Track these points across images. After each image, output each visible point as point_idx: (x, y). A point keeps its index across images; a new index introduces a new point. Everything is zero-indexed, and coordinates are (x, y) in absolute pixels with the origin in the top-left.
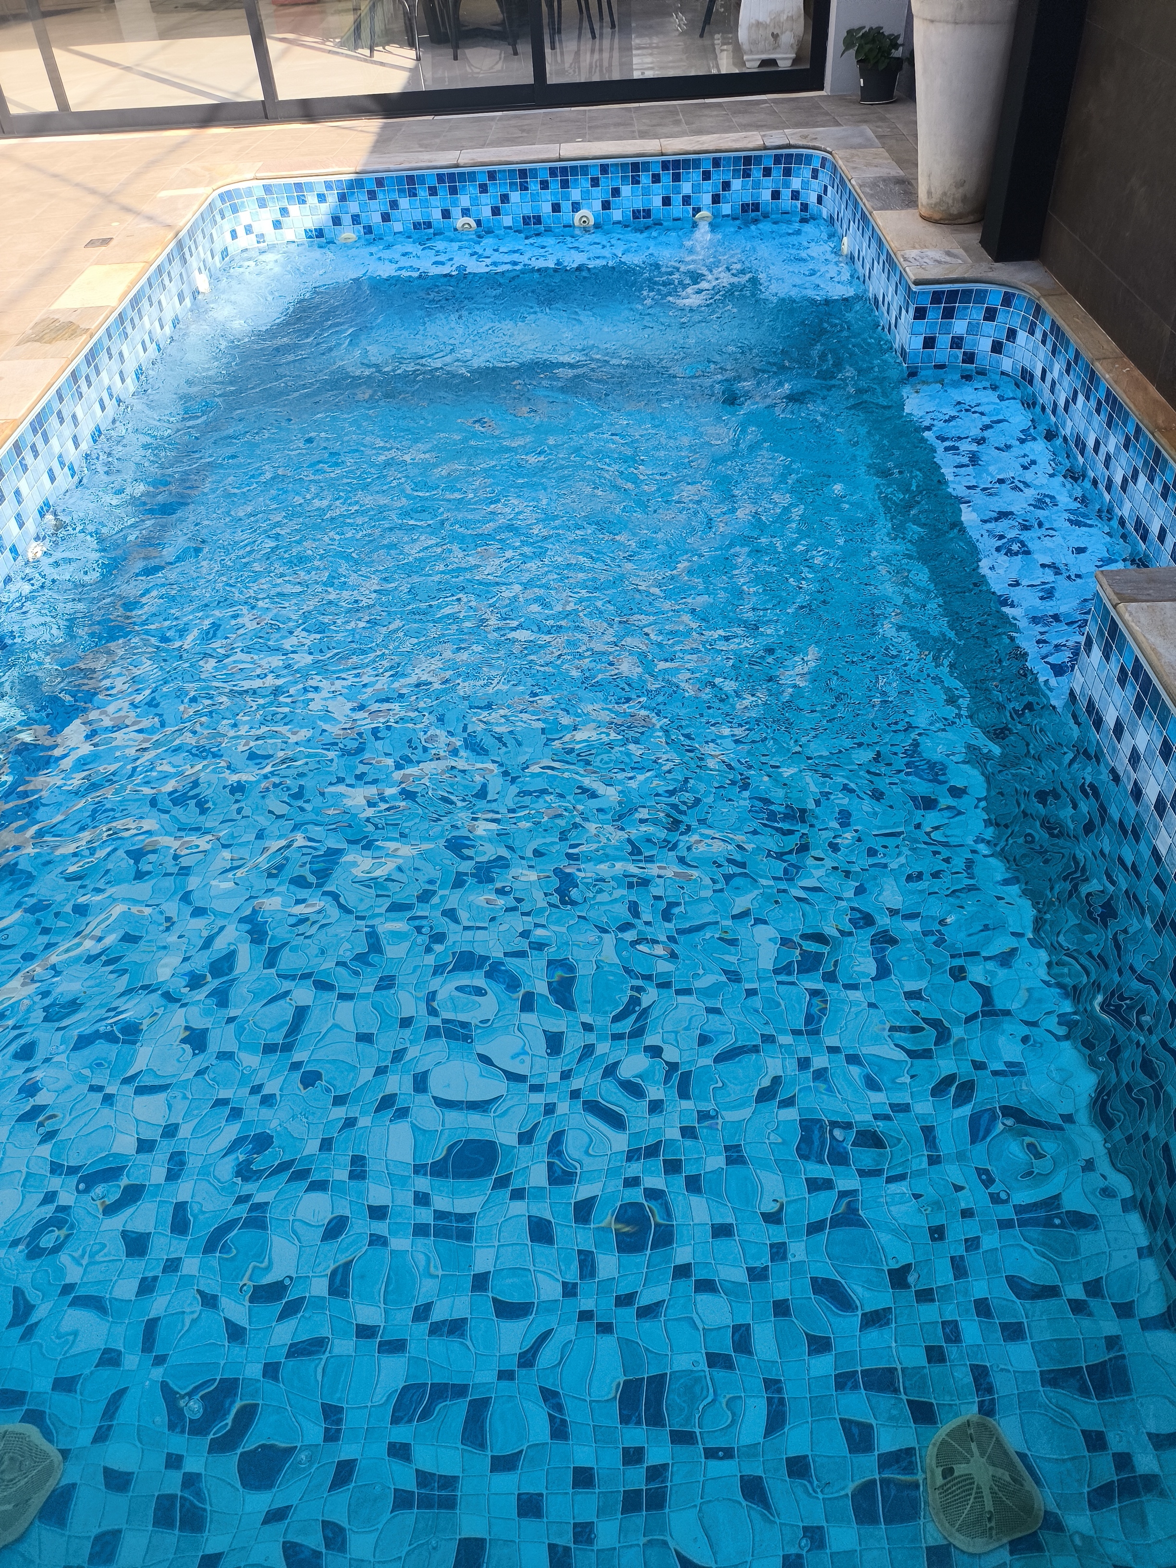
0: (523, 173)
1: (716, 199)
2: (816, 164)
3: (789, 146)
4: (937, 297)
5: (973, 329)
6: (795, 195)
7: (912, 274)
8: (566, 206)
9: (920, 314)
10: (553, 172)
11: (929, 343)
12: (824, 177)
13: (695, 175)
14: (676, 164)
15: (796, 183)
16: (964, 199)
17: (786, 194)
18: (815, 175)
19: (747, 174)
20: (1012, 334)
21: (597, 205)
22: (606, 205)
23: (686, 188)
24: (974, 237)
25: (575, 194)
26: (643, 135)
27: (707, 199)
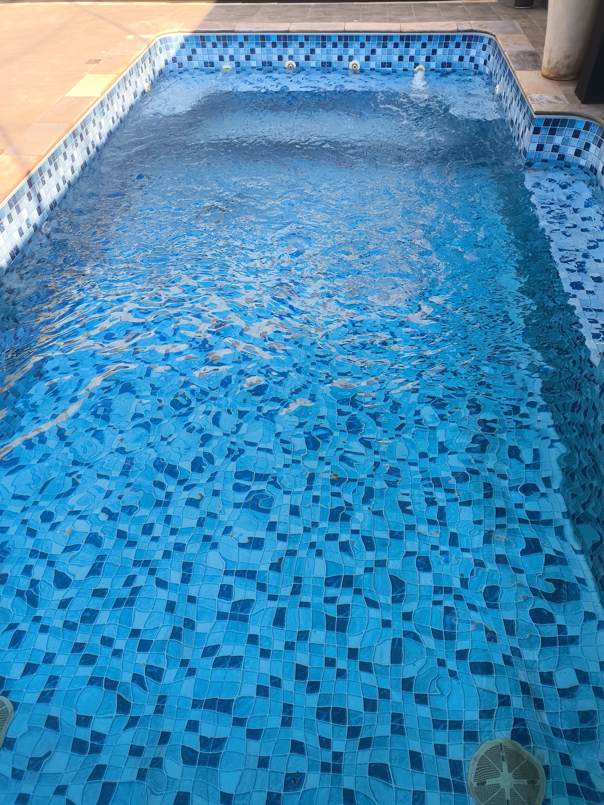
0: (324, 38)
1: (428, 59)
2: (486, 42)
3: (472, 31)
4: (547, 122)
5: (565, 142)
6: (472, 59)
7: (535, 107)
8: (346, 58)
9: (537, 131)
10: (340, 38)
11: (540, 148)
12: (489, 49)
13: (418, 45)
14: (408, 38)
15: (473, 52)
16: (569, 66)
17: (467, 58)
18: (484, 48)
19: (446, 46)
20: (587, 146)
21: (363, 58)
22: (367, 59)
23: (412, 52)
24: (571, 89)
25: (351, 51)
26: (391, 20)
27: (423, 59)
